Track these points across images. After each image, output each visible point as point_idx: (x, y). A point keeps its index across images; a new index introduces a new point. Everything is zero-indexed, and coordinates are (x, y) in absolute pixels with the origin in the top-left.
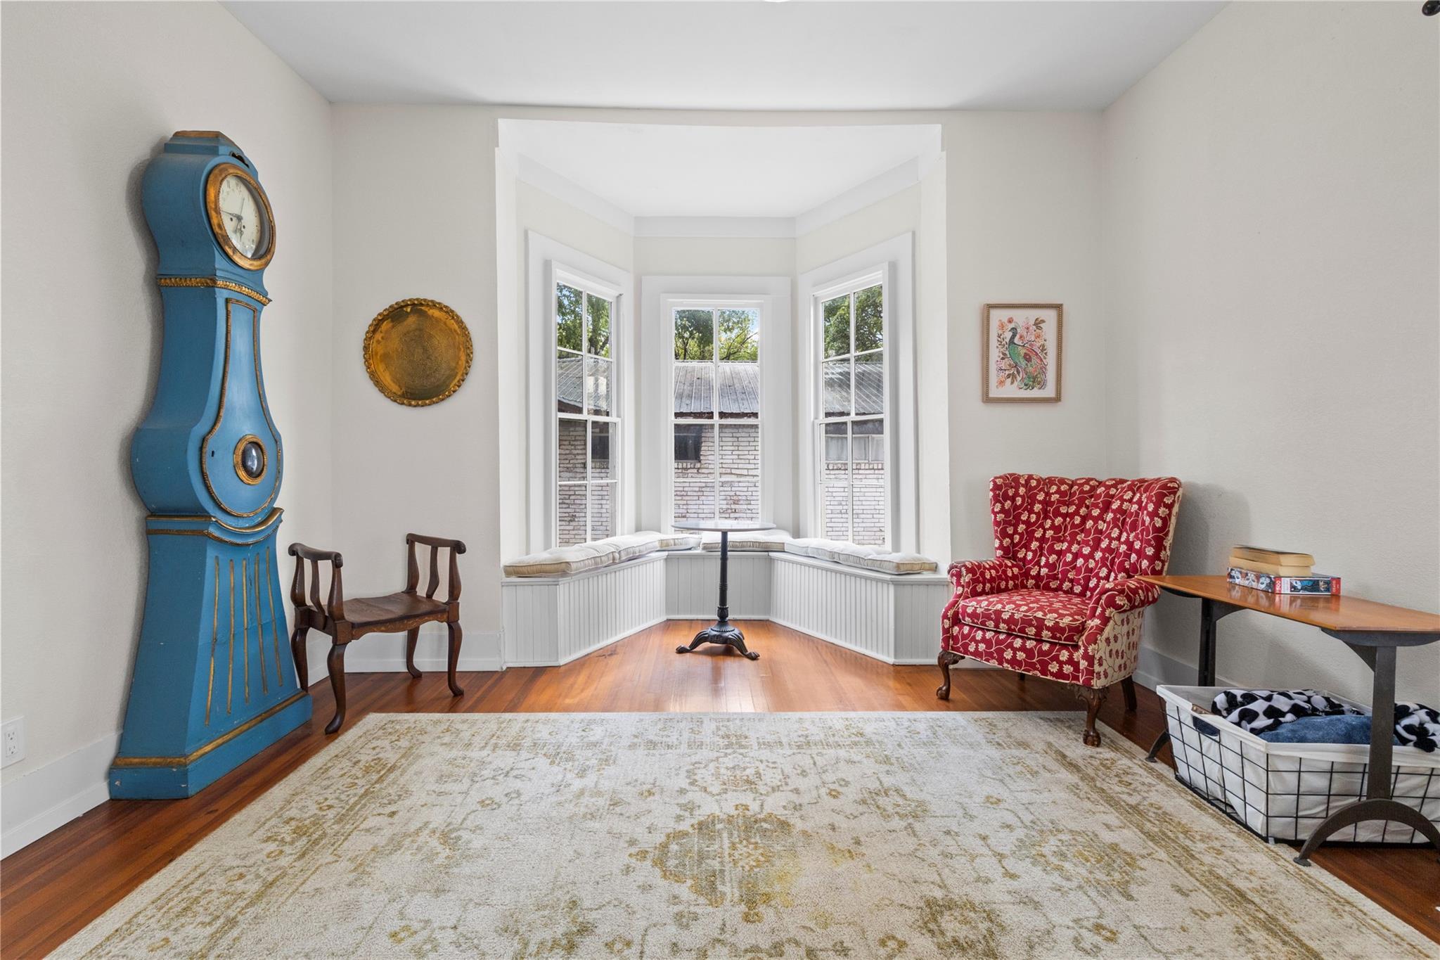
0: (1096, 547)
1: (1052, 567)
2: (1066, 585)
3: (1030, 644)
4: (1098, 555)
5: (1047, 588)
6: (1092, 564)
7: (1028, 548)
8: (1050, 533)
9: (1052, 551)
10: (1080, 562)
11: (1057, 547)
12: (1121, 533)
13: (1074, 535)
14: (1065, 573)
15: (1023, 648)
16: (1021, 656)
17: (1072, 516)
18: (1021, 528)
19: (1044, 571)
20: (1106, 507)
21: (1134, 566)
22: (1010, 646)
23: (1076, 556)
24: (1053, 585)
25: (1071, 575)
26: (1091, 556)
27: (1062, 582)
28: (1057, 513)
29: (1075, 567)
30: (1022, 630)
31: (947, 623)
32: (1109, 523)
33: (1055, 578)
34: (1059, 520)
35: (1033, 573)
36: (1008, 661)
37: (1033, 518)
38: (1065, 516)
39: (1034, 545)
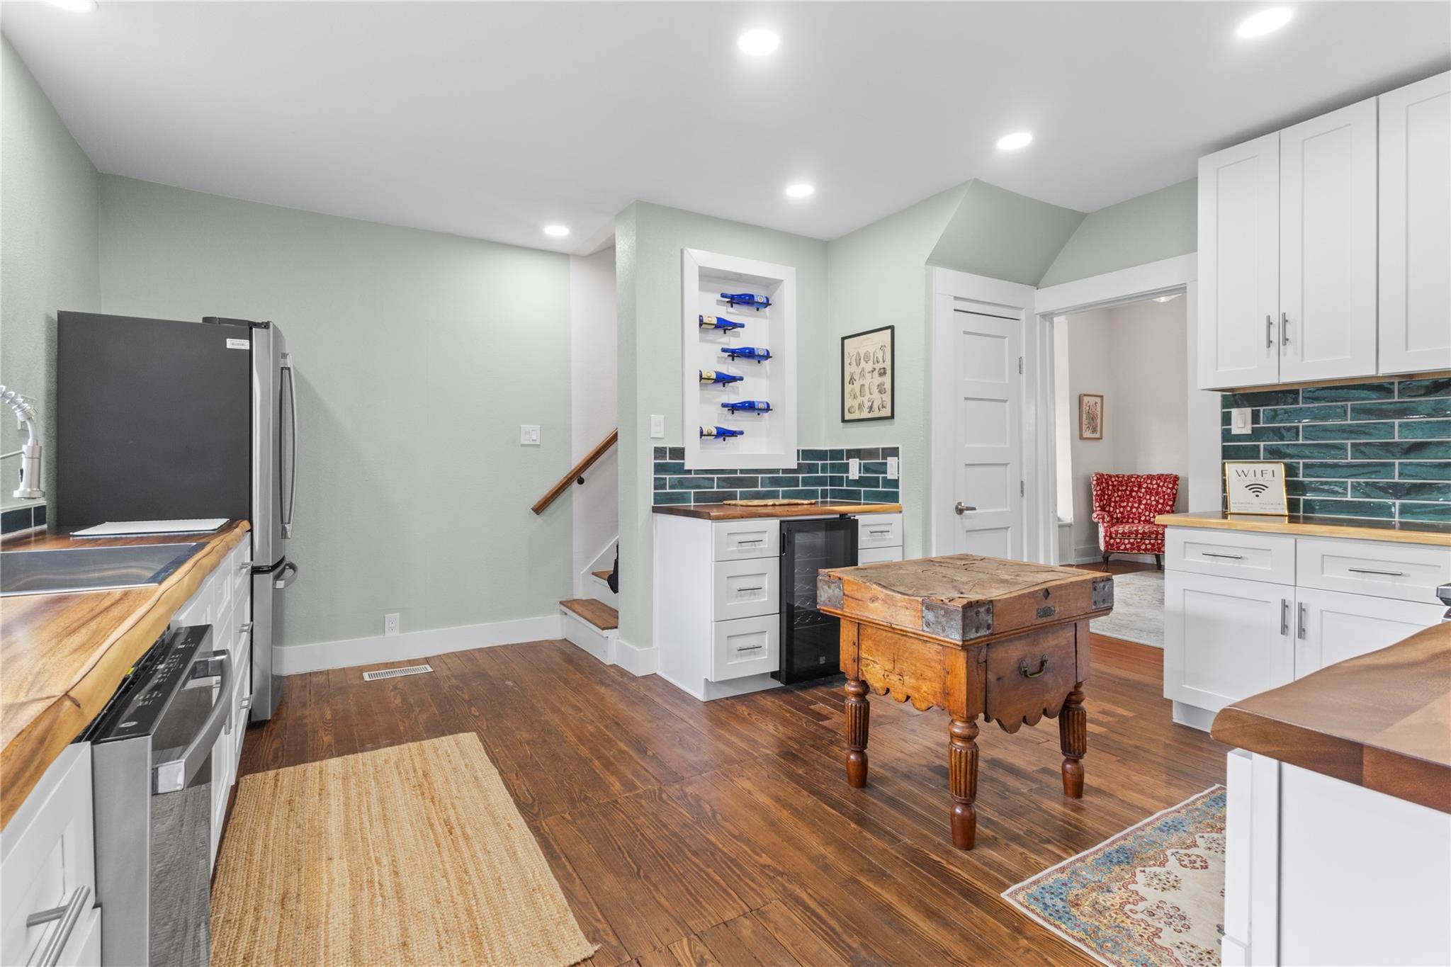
0: (1140, 503)
1: (1122, 513)
2: (1130, 520)
3: (1152, 541)
4: (1142, 507)
5: (1122, 522)
6: (1140, 511)
7: (1110, 506)
8: (1117, 499)
9: (1120, 507)
10: (1134, 510)
11: (1122, 504)
12: (1151, 497)
13: (1128, 499)
14: (1129, 515)
15: (1150, 543)
16: (1149, 546)
17: (1125, 491)
18: (1106, 497)
19: (1119, 515)
20: (1140, 487)
21: (1160, 509)
22: (1144, 543)
23: (1132, 508)
24: (1124, 521)
25: (1131, 516)
26: (1139, 507)
27: (1128, 519)
28: (1119, 490)
29: (1132, 513)
30: (1149, 536)
31: (1108, 539)
32: (1143, 493)
33: (1124, 518)
34: (1120, 493)
35: (1115, 516)
36: (1143, 550)
37: (1110, 492)
38: (1122, 491)
39: (1113, 504)
